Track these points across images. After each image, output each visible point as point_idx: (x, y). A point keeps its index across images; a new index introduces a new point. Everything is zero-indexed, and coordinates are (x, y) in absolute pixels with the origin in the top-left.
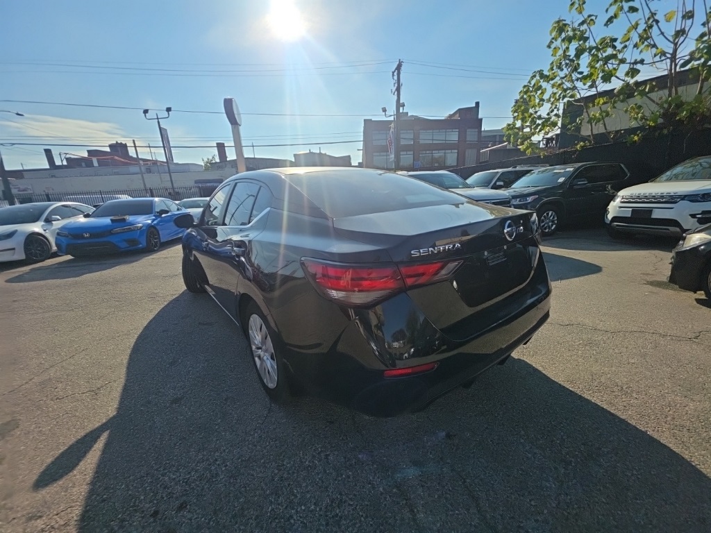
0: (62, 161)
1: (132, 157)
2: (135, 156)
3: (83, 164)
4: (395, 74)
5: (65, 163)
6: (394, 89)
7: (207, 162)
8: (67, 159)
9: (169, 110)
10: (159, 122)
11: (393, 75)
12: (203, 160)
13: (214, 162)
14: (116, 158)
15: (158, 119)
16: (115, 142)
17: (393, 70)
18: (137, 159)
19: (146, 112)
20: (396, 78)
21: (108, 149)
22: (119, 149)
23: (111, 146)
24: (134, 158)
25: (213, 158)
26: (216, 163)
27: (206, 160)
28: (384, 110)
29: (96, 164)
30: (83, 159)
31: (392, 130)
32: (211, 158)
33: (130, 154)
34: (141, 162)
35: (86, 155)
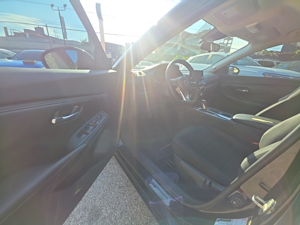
0: (11, 33)
1: (46, 35)
2: (47, 35)
3: (22, 36)
5: (13, 34)
7: (83, 42)
8: (14, 33)
12: (81, 40)
13: (86, 42)
16: (38, 27)
18: (48, 37)
21: (34, 30)
22: (39, 30)
23: (35, 28)
24: (47, 36)
25: (86, 40)
26: (87, 42)
27: (82, 40)
29: (28, 36)
30: (22, 33)
32: (84, 40)
33: (45, 34)
34: (50, 38)
35: (23, 31)
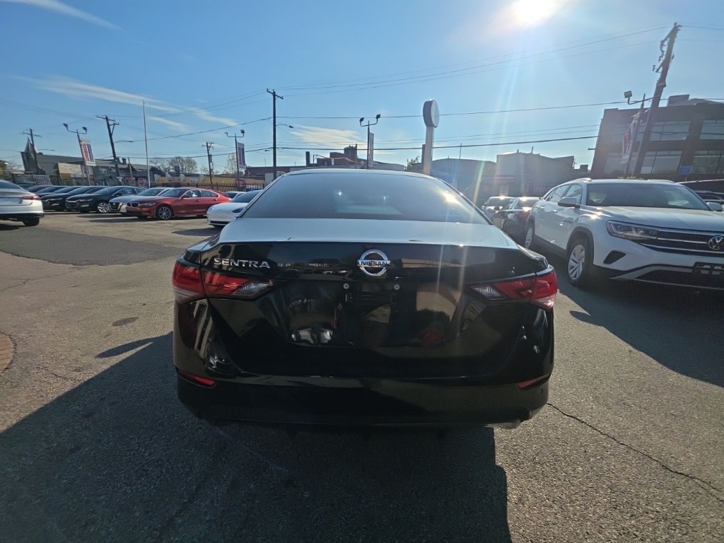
0: (314, 160)
1: (358, 158)
3: (326, 163)
4: (666, 43)
5: (316, 162)
6: (658, 65)
7: (411, 163)
8: (317, 159)
9: (378, 116)
10: (369, 128)
11: (662, 45)
12: (407, 161)
13: (416, 162)
14: (347, 159)
15: (369, 125)
16: (348, 146)
17: (663, 39)
18: (360, 160)
19: (362, 120)
20: (665, 49)
21: (343, 152)
22: (350, 151)
23: (345, 150)
26: (418, 163)
27: (410, 161)
28: (628, 95)
29: (333, 163)
30: (326, 160)
31: (634, 121)
32: (414, 159)
33: (358, 156)
35: (328, 156)
